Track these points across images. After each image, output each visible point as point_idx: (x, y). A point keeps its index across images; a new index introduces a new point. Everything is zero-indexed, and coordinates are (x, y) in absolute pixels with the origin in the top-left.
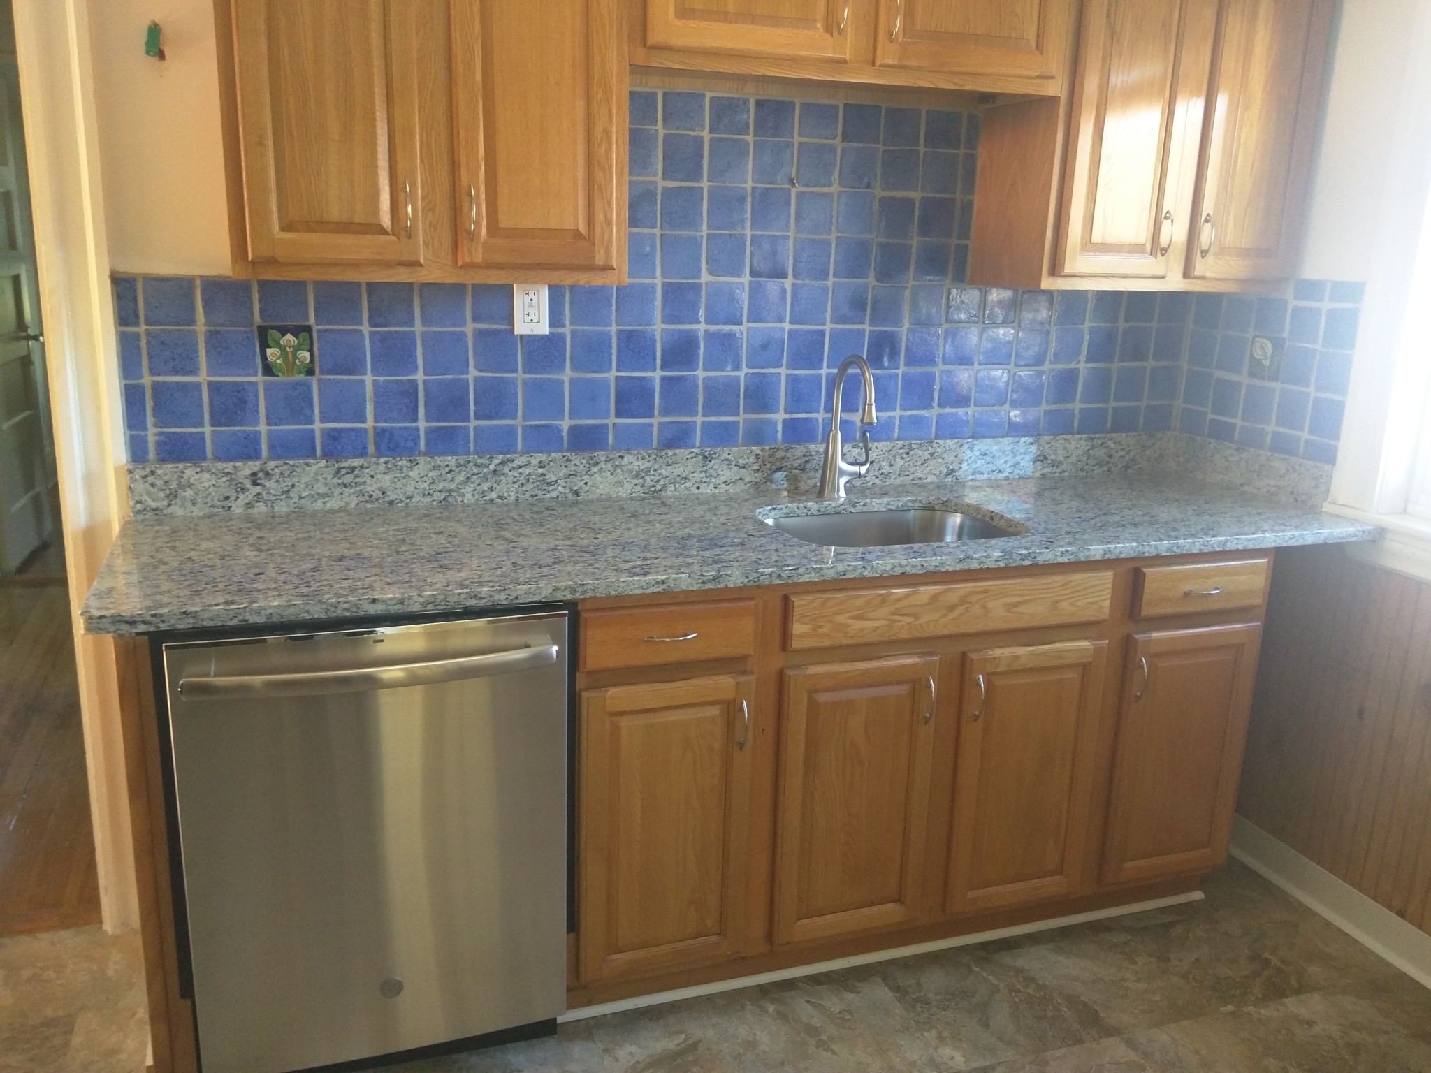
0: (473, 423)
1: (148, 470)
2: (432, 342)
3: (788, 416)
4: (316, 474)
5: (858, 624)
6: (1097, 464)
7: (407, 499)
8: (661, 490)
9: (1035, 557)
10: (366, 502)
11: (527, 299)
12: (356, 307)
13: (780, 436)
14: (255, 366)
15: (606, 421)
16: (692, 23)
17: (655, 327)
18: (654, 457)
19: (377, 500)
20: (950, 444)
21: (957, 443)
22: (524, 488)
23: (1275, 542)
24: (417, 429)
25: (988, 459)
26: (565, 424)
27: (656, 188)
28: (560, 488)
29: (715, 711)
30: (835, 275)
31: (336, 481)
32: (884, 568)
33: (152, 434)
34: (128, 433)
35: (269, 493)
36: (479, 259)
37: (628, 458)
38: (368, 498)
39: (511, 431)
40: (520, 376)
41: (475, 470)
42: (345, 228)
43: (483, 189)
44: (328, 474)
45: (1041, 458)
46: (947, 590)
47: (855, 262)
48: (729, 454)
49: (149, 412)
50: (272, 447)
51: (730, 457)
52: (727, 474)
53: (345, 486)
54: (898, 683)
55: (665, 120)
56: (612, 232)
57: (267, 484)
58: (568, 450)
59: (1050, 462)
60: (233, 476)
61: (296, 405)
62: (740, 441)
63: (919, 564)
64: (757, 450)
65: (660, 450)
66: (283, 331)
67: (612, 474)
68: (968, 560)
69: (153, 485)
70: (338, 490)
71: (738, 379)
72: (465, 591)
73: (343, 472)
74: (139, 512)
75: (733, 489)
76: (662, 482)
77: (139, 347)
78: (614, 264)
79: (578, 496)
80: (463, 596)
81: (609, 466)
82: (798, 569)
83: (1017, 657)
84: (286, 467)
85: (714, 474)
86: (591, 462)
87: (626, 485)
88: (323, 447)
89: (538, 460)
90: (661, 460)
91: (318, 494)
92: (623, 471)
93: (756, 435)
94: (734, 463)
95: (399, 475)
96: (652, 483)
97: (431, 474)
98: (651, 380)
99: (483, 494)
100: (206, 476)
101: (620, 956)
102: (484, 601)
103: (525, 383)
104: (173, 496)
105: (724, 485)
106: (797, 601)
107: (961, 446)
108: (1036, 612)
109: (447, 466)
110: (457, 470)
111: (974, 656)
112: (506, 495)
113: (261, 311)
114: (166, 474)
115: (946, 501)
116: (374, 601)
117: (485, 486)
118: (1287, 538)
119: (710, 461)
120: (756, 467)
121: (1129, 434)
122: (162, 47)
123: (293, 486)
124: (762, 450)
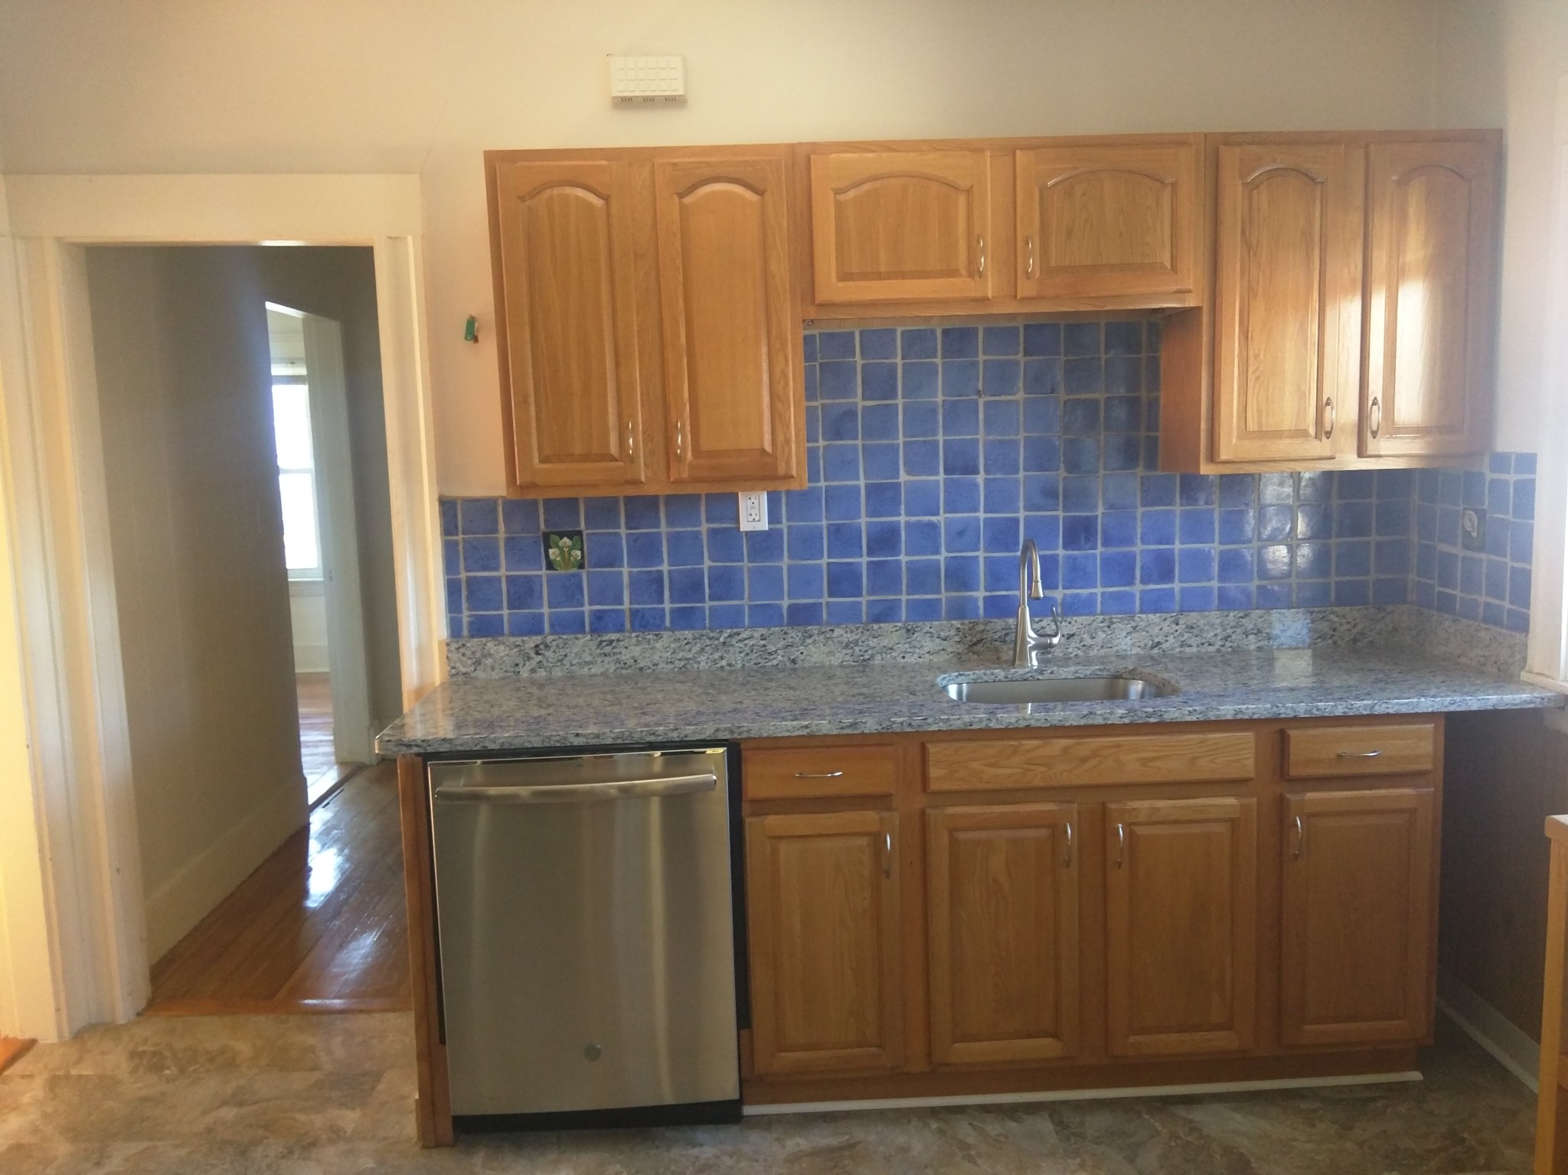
0: (708, 604)
1: (460, 643)
2: (675, 540)
3: (988, 594)
4: (584, 646)
5: (992, 771)
6: (1319, 637)
7: (654, 665)
8: (869, 659)
9: (1161, 715)
10: (622, 668)
11: (749, 503)
12: (617, 516)
13: (981, 611)
14: (540, 563)
15: (821, 600)
16: (851, 284)
17: (860, 521)
18: (862, 630)
19: (631, 666)
20: (1154, 617)
21: (1160, 617)
22: (749, 657)
23: (1433, 706)
24: (663, 610)
25: (1195, 631)
26: (785, 603)
27: (857, 408)
28: (780, 657)
29: (863, 841)
30: (1025, 470)
31: (599, 651)
32: (1008, 721)
33: (466, 616)
34: (448, 615)
35: (548, 661)
36: (685, 475)
37: (838, 632)
38: (623, 666)
39: (739, 610)
40: (746, 564)
41: (708, 642)
42: (585, 458)
43: (688, 422)
44: (593, 645)
45: (1255, 631)
46: (1078, 744)
47: (1041, 457)
48: (931, 627)
49: (464, 600)
50: (552, 626)
51: (931, 630)
52: (929, 645)
53: (606, 655)
54: (1037, 826)
55: (862, 353)
56: (791, 449)
57: (547, 654)
58: (788, 625)
59: (1264, 635)
60: (522, 648)
61: (569, 592)
62: (943, 615)
63: (1043, 718)
64: (956, 623)
65: (867, 623)
66: (561, 535)
67: (824, 645)
68: (1091, 716)
69: (463, 655)
70: (599, 660)
71: (938, 562)
72: (646, 729)
73: (604, 644)
74: (453, 676)
75: (936, 659)
76: (870, 652)
77: (458, 551)
78: (794, 473)
79: (795, 664)
80: (644, 733)
81: (822, 637)
82: (926, 719)
83: (1158, 809)
84: (560, 640)
85: (917, 644)
86: (805, 635)
87: (837, 654)
88: (591, 623)
89: (761, 633)
90: (868, 633)
91: (585, 662)
92: (833, 642)
93: (959, 611)
94: (936, 636)
95: (647, 646)
96: (861, 653)
97: (672, 646)
98: (859, 564)
99: (715, 662)
100: (502, 647)
101: (789, 1054)
102: (661, 738)
103: (750, 570)
104: (478, 663)
105: (927, 655)
106: (932, 749)
107: (1165, 620)
108: (1173, 768)
109: (685, 639)
110: (693, 642)
111: (1113, 806)
112: (733, 663)
113: (546, 521)
114: (473, 647)
115: (1133, 670)
116: (577, 735)
117: (717, 656)
118: (1446, 703)
119: (913, 634)
120: (957, 639)
121: (1353, 608)
122: (476, 334)
123: (566, 655)
124: (962, 624)
